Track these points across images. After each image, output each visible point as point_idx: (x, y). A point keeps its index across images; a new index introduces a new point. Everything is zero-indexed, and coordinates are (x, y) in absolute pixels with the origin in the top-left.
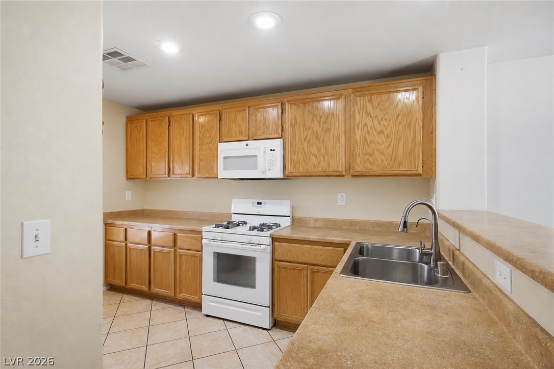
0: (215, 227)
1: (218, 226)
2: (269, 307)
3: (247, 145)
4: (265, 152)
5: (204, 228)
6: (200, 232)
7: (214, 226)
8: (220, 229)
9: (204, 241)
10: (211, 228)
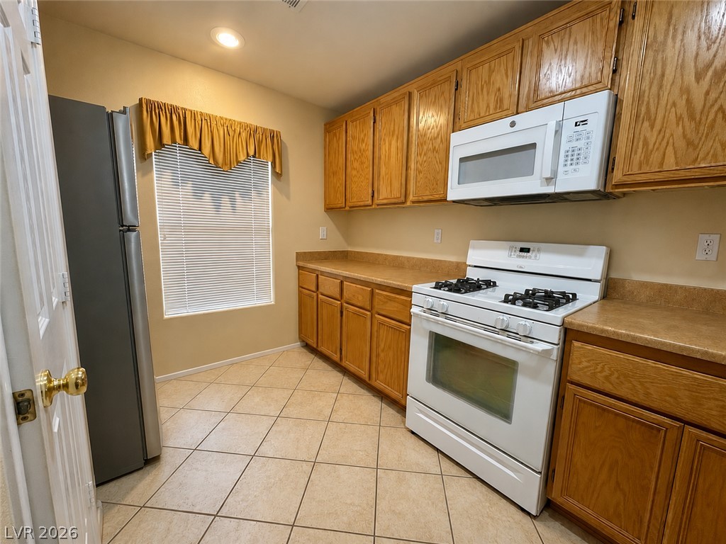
0: (435, 288)
1: (438, 287)
2: (541, 473)
3: (513, 124)
4: (558, 132)
5: (415, 288)
6: (409, 294)
7: (433, 284)
8: (442, 293)
9: (414, 310)
10: (427, 287)
